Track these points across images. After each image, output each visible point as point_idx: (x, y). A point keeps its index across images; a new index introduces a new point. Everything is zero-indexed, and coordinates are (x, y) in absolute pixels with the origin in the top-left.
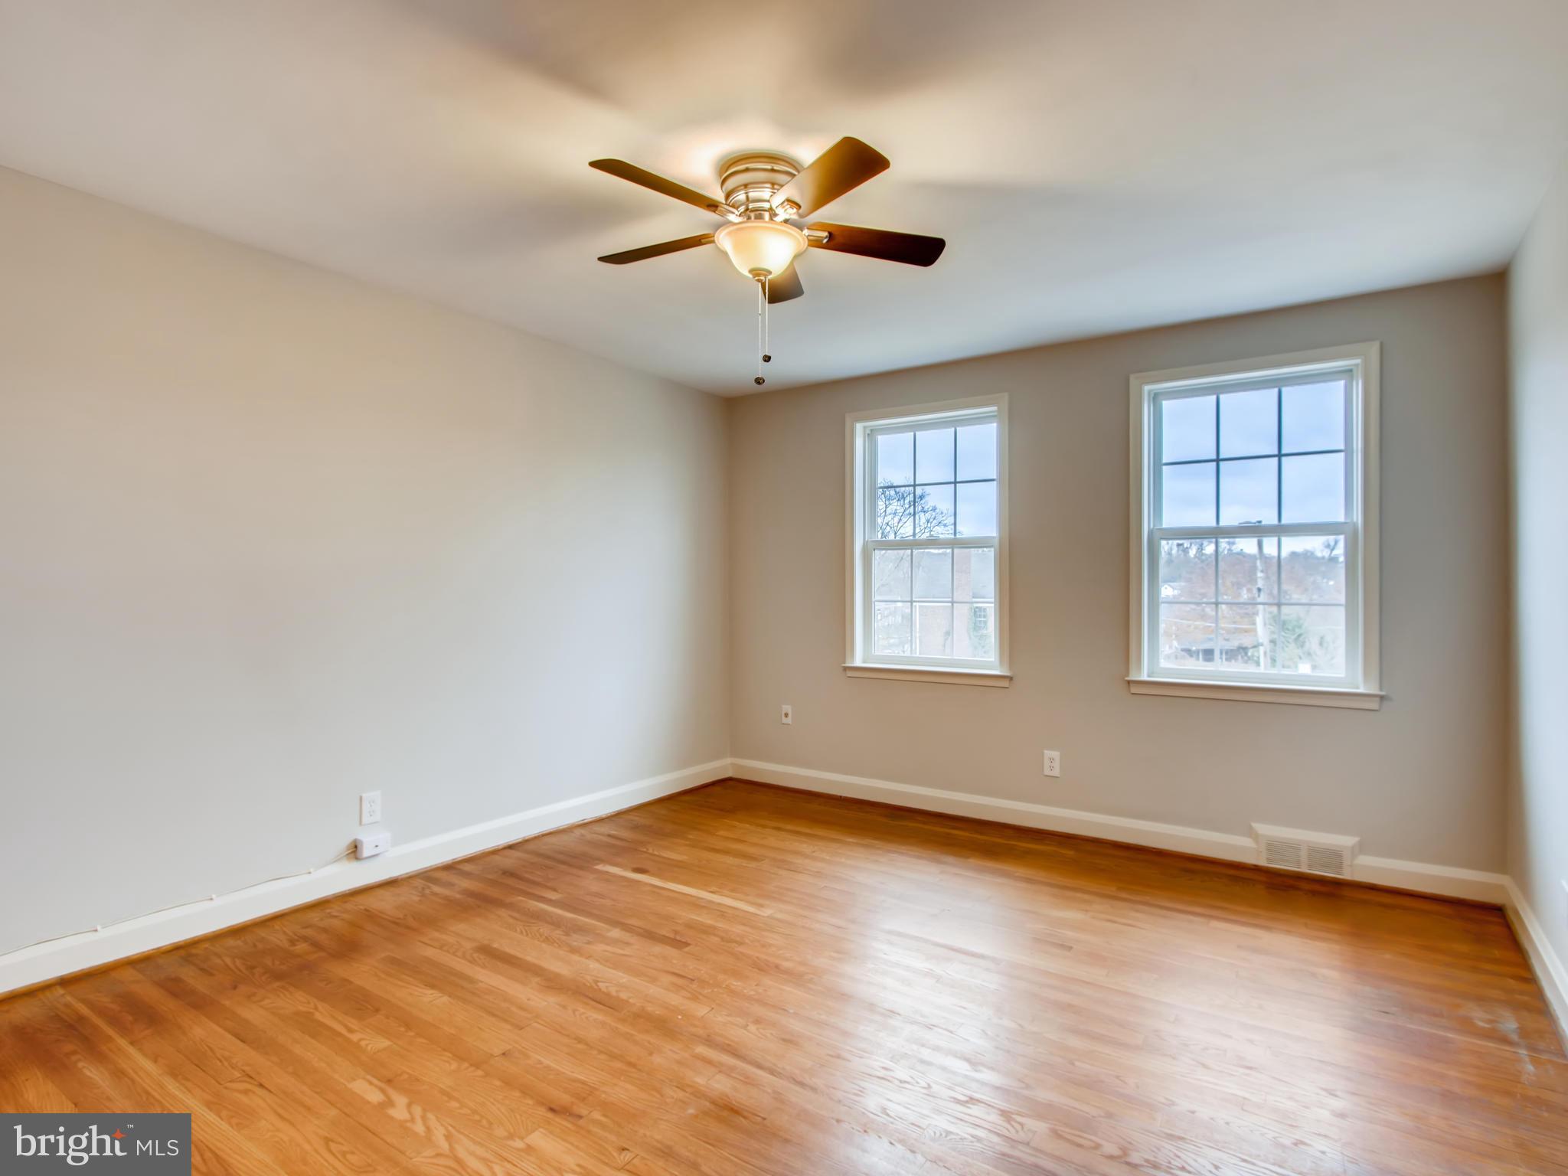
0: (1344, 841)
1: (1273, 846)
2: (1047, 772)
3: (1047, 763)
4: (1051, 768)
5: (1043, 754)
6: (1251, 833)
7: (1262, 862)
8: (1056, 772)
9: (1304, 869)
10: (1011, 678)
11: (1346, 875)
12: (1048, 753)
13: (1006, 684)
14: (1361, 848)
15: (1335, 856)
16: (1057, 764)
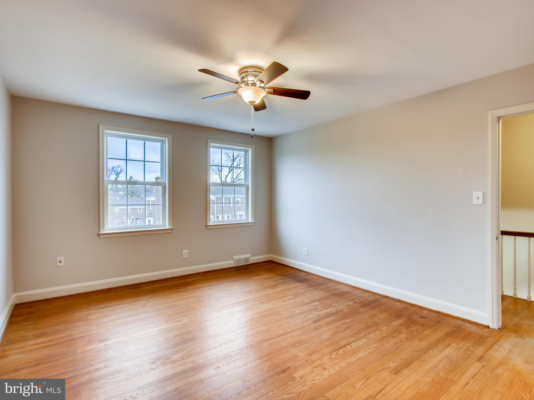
0: (249, 255)
1: (238, 261)
2: (184, 257)
3: (184, 254)
4: (185, 255)
5: (183, 251)
6: (233, 259)
7: (235, 265)
8: (187, 257)
9: (243, 264)
10: (172, 229)
11: (250, 263)
12: (184, 251)
13: (171, 231)
14: (251, 256)
15: (247, 259)
16: (187, 254)
